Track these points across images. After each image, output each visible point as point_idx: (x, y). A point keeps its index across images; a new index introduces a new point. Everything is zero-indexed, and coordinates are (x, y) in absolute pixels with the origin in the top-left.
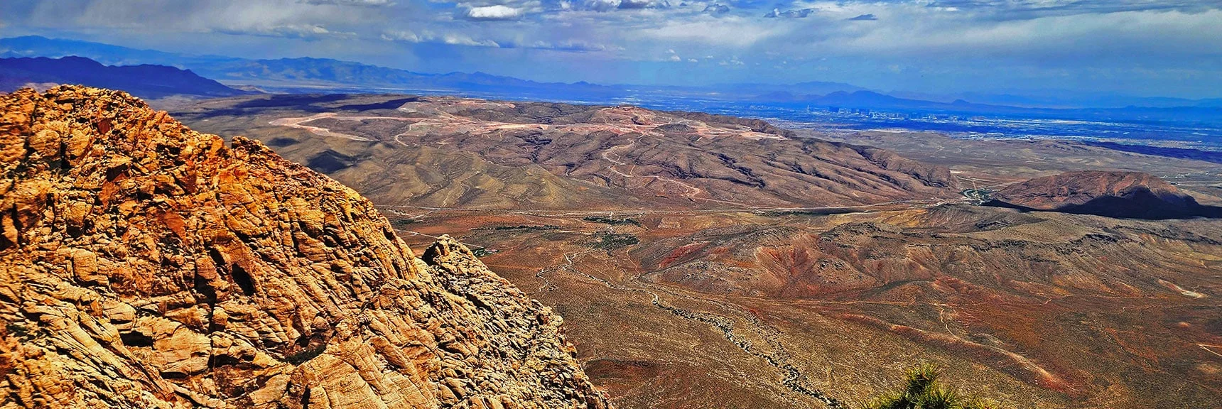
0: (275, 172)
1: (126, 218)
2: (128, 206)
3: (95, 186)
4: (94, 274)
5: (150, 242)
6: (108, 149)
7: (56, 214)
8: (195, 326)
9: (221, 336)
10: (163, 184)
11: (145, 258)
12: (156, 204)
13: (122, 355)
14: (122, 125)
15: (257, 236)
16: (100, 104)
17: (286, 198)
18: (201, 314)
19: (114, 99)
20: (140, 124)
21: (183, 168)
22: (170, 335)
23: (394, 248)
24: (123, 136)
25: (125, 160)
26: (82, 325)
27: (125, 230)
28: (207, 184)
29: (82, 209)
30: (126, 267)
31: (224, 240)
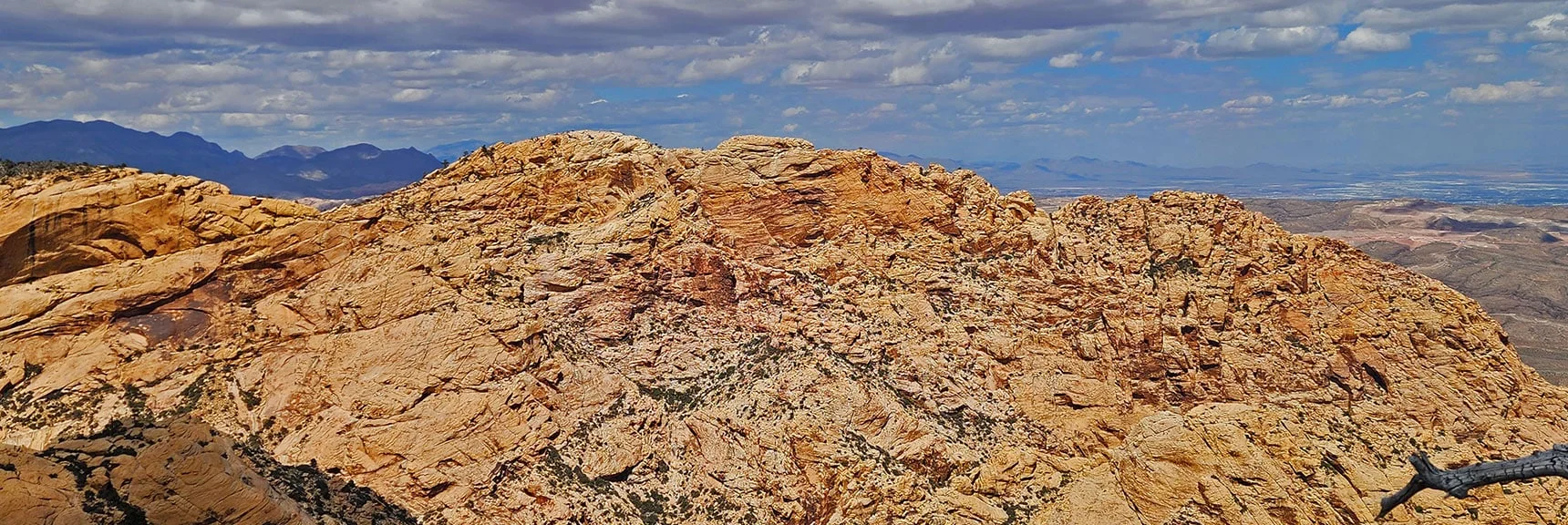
0: (1369, 272)
1: (1256, 316)
2: (1254, 304)
3: (1228, 285)
5: (1278, 338)
6: (1229, 250)
7: (1200, 310)
10: (1282, 282)
11: (1278, 355)
12: (1279, 302)
14: (1234, 227)
15: (1377, 337)
16: (1210, 207)
17: (1391, 299)
19: (1219, 202)
20: (1248, 225)
21: (1295, 267)
24: (1238, 237)
25: (1247, 260)
27: (1257, 327)
28: (1314, 284)
29: (1220, 307)
30: (1266, 362)
31: (1352, 338)
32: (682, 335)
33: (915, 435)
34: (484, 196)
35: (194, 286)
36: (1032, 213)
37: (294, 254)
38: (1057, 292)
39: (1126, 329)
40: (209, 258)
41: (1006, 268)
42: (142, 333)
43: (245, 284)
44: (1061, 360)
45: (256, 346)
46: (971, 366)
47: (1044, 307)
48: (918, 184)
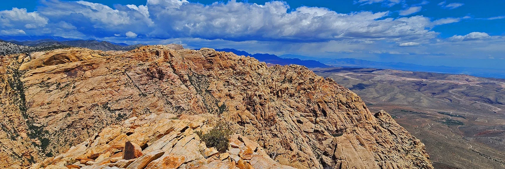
0: (335, 87)
1: (301, 94)
2: (302, 91)
3: (296, 86)
4: (293, 105)
5: (305, 100)
6: (300, 79)
7: (288, 91)
8: (312, 122)
9: (317, 125)
10: (309, 87)
11: (304, 104)
12: (307, 92)
13: (296, 125)
14: (303, 73)
15: (329, 102)
16: (299, 69)
17: (337, 94)
18: (314, 119)
19: (302, 67)
20: (307, 73)
21: (314, 84)
22: (306, 122)
23: (365, 111)
24: (303, 76)
25: (303, 81)
26: (290, 116)
27: (301, 97)
28: (319, 88)
29: (293, 91)
30: (300, 105)
31: (321, 102)
32: (154, 85)
34: (132, 56)
35: (76, 68)
37: (94, 64)
40: (79, 63)
42: (67, 74)
43: (85, 68)
45: (82, 79)
48: (231, 59)
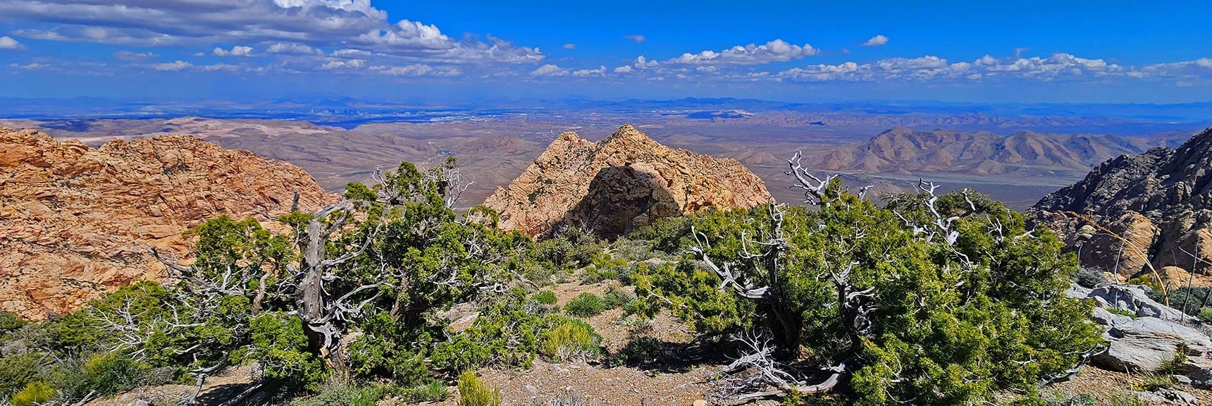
2: (219, 180)
5: (232, 192)
11: (234, 199)
17: (273, 171)
21: (233, 163)
24: (205, 153)
30: (229, 203)
31: (263, 188)
33: (105, 270)
36: (87, 150)
38: (127, 188)
39: (177, 200)
41: (89, 181)
44: (139, 219)
46: (117, 232)
47: (120, 196)
